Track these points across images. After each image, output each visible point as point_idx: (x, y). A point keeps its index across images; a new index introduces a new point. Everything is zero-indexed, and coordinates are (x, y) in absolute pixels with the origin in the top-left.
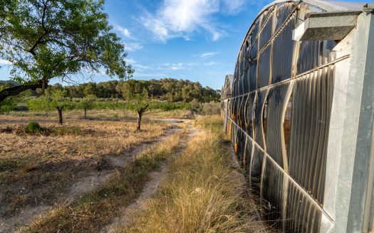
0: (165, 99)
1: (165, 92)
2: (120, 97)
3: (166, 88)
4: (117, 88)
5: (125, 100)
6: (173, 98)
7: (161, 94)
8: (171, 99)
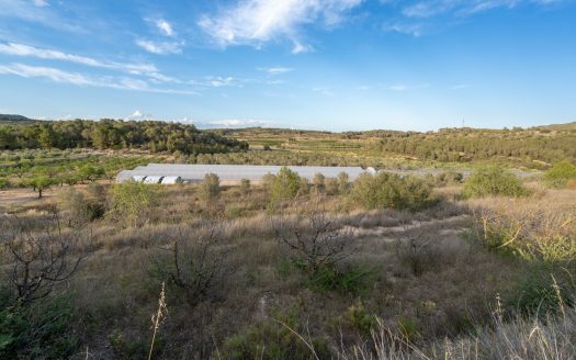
0: (147, 149)
1: (147, 140)
2: (90, 145)
3: (149, 135)
4: (84, 134)
5: (96, 149)
6: (157, 147)
7: (142, 143)
8: (154, 150)
